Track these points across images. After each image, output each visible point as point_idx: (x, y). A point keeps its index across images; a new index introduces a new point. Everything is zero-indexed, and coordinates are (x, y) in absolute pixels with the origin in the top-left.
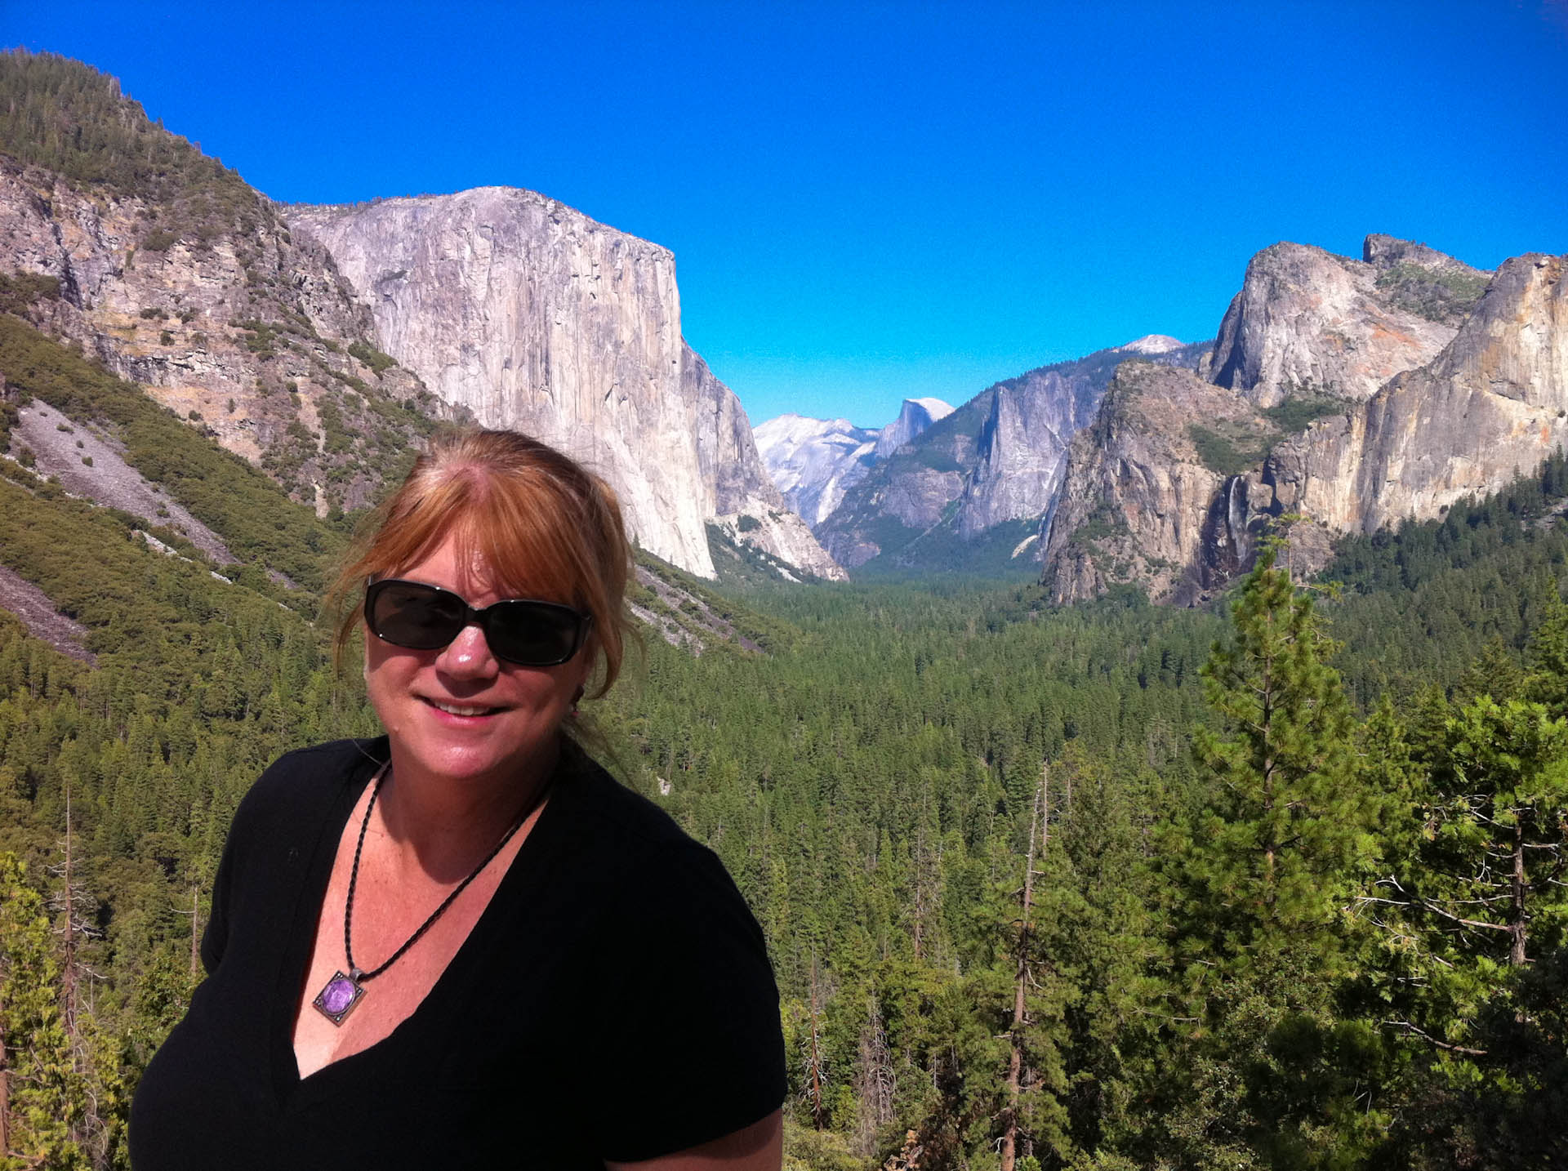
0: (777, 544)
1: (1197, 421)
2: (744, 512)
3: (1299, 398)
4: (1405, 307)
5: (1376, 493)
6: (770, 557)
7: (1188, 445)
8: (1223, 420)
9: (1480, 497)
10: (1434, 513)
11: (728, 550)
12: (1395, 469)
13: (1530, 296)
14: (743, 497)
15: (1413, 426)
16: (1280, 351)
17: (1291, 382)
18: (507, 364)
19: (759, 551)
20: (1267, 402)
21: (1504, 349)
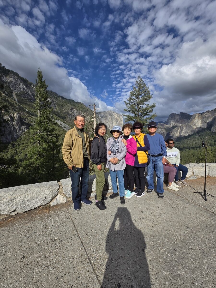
4: (184, 118)
5: (181, 134)
7: (164, 130)
8: (167, 128)
9: (191, 134)
10: (186, 135)
12: (183, 132)
13: (196, 117)
15: (184, 128)
16: (172, 122)
17: (173, 125)
18: (110, 124)
20: (171, 126)
21: (193, 122)
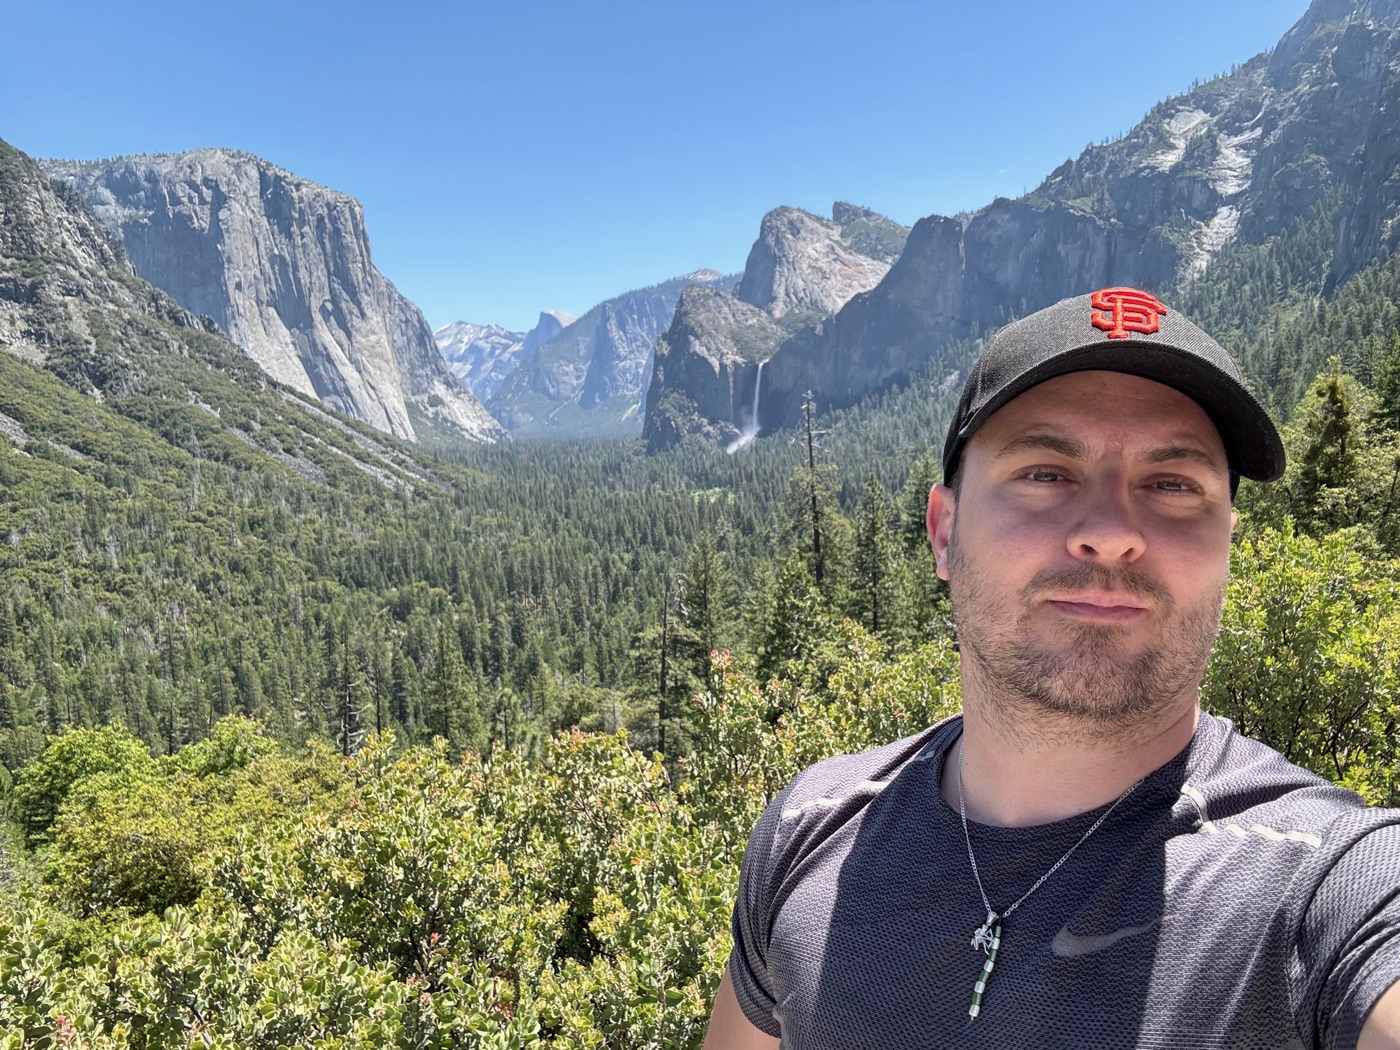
0: (459, 415)
1: (735, 327)
2: (433, 393)
3: (797, 311)
4: (860, 251)
6: (454, 424)
7: (730, 343)
8: (751, 326)
9: (906, 372)
11: (423, 419)
13: (935, 242)
14: (430, 381)
16: (783, 280)
17: (791, 302)
19: (445, 420)
20: (777, 314)
21: (918, 278)
